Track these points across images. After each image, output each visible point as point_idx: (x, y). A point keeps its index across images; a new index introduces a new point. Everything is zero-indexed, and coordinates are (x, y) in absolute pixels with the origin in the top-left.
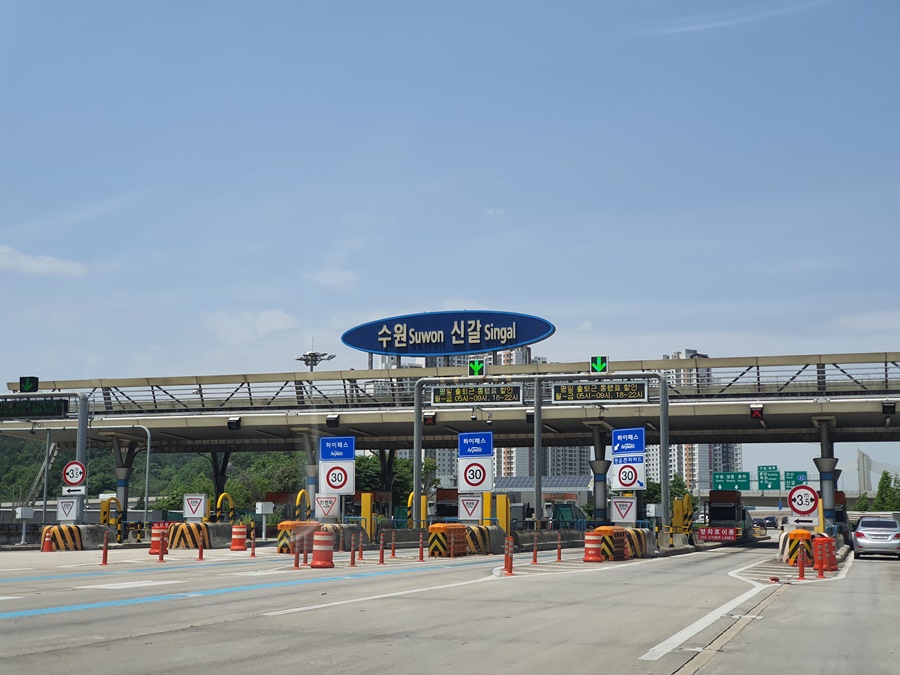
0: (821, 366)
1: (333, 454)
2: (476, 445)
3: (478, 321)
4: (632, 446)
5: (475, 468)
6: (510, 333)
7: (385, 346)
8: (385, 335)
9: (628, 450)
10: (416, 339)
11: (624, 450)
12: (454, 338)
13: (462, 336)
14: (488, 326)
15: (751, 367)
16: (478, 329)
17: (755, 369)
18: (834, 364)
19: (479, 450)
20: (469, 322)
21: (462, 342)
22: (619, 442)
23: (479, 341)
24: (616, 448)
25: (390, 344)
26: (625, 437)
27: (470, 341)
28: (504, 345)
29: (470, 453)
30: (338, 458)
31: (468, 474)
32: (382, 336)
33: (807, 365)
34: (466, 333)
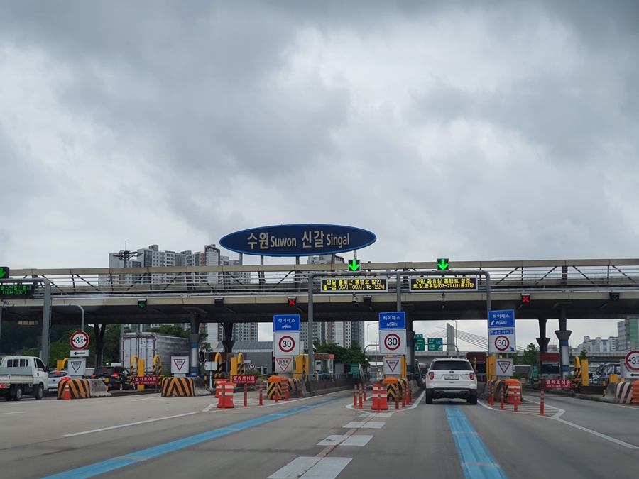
0: (565, 267)
1: (283, 327)
2: (393, 321)
3: (322, 232)
4: (505, 322)
5: (392, 337)
6: (346, 241)
7: (252, 248)
8: (252, 240)
9: (502, 325)
10: (275, 244)
11: (498, 325)
12: (304, 243)
13: (310, 242)
14: (329, 235)
15: (518, 268)
16: (322, 238)
17: (520, 269)
18: (574, 267)
19: (395, 324)
20: (315, 232)
21: (310, 246)
22: (494, 319)
23: (322, 246)
24: (492, 324)
25: (257, 247)
26: (499, 316)
27: (316, 246)
28: (341, 249)
29: (389, 327)
30: (288, 329)
31: (387, 342)
32: (250, 241)
33: (556, 267)
34: (313, 240)
